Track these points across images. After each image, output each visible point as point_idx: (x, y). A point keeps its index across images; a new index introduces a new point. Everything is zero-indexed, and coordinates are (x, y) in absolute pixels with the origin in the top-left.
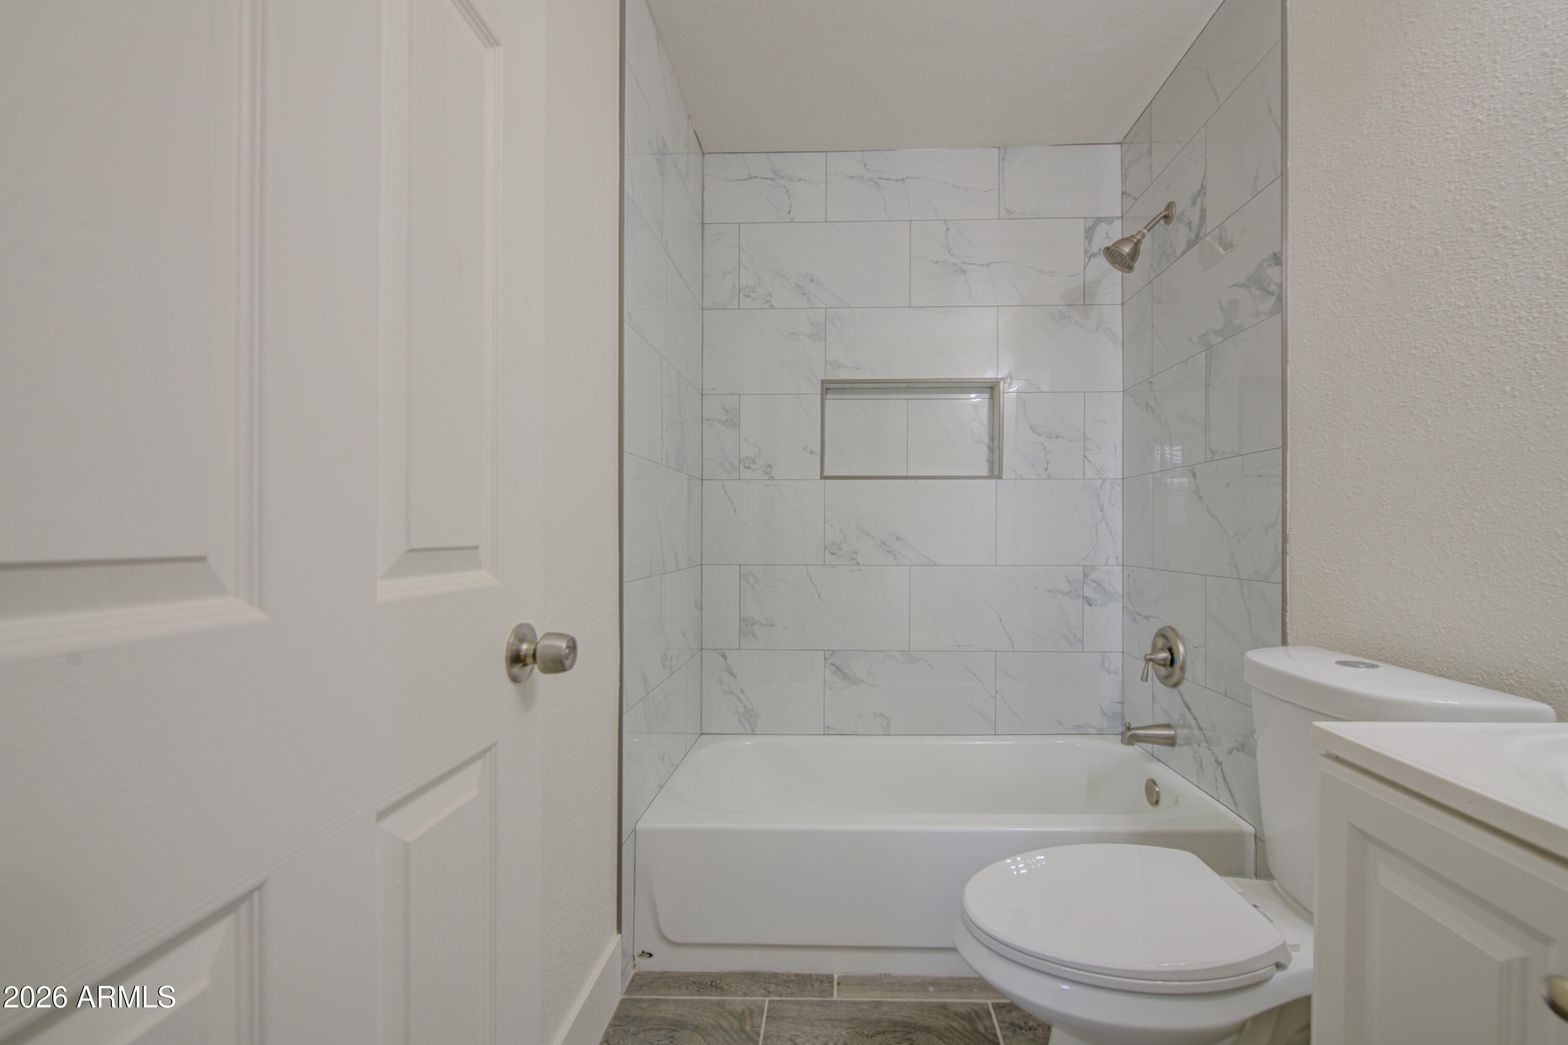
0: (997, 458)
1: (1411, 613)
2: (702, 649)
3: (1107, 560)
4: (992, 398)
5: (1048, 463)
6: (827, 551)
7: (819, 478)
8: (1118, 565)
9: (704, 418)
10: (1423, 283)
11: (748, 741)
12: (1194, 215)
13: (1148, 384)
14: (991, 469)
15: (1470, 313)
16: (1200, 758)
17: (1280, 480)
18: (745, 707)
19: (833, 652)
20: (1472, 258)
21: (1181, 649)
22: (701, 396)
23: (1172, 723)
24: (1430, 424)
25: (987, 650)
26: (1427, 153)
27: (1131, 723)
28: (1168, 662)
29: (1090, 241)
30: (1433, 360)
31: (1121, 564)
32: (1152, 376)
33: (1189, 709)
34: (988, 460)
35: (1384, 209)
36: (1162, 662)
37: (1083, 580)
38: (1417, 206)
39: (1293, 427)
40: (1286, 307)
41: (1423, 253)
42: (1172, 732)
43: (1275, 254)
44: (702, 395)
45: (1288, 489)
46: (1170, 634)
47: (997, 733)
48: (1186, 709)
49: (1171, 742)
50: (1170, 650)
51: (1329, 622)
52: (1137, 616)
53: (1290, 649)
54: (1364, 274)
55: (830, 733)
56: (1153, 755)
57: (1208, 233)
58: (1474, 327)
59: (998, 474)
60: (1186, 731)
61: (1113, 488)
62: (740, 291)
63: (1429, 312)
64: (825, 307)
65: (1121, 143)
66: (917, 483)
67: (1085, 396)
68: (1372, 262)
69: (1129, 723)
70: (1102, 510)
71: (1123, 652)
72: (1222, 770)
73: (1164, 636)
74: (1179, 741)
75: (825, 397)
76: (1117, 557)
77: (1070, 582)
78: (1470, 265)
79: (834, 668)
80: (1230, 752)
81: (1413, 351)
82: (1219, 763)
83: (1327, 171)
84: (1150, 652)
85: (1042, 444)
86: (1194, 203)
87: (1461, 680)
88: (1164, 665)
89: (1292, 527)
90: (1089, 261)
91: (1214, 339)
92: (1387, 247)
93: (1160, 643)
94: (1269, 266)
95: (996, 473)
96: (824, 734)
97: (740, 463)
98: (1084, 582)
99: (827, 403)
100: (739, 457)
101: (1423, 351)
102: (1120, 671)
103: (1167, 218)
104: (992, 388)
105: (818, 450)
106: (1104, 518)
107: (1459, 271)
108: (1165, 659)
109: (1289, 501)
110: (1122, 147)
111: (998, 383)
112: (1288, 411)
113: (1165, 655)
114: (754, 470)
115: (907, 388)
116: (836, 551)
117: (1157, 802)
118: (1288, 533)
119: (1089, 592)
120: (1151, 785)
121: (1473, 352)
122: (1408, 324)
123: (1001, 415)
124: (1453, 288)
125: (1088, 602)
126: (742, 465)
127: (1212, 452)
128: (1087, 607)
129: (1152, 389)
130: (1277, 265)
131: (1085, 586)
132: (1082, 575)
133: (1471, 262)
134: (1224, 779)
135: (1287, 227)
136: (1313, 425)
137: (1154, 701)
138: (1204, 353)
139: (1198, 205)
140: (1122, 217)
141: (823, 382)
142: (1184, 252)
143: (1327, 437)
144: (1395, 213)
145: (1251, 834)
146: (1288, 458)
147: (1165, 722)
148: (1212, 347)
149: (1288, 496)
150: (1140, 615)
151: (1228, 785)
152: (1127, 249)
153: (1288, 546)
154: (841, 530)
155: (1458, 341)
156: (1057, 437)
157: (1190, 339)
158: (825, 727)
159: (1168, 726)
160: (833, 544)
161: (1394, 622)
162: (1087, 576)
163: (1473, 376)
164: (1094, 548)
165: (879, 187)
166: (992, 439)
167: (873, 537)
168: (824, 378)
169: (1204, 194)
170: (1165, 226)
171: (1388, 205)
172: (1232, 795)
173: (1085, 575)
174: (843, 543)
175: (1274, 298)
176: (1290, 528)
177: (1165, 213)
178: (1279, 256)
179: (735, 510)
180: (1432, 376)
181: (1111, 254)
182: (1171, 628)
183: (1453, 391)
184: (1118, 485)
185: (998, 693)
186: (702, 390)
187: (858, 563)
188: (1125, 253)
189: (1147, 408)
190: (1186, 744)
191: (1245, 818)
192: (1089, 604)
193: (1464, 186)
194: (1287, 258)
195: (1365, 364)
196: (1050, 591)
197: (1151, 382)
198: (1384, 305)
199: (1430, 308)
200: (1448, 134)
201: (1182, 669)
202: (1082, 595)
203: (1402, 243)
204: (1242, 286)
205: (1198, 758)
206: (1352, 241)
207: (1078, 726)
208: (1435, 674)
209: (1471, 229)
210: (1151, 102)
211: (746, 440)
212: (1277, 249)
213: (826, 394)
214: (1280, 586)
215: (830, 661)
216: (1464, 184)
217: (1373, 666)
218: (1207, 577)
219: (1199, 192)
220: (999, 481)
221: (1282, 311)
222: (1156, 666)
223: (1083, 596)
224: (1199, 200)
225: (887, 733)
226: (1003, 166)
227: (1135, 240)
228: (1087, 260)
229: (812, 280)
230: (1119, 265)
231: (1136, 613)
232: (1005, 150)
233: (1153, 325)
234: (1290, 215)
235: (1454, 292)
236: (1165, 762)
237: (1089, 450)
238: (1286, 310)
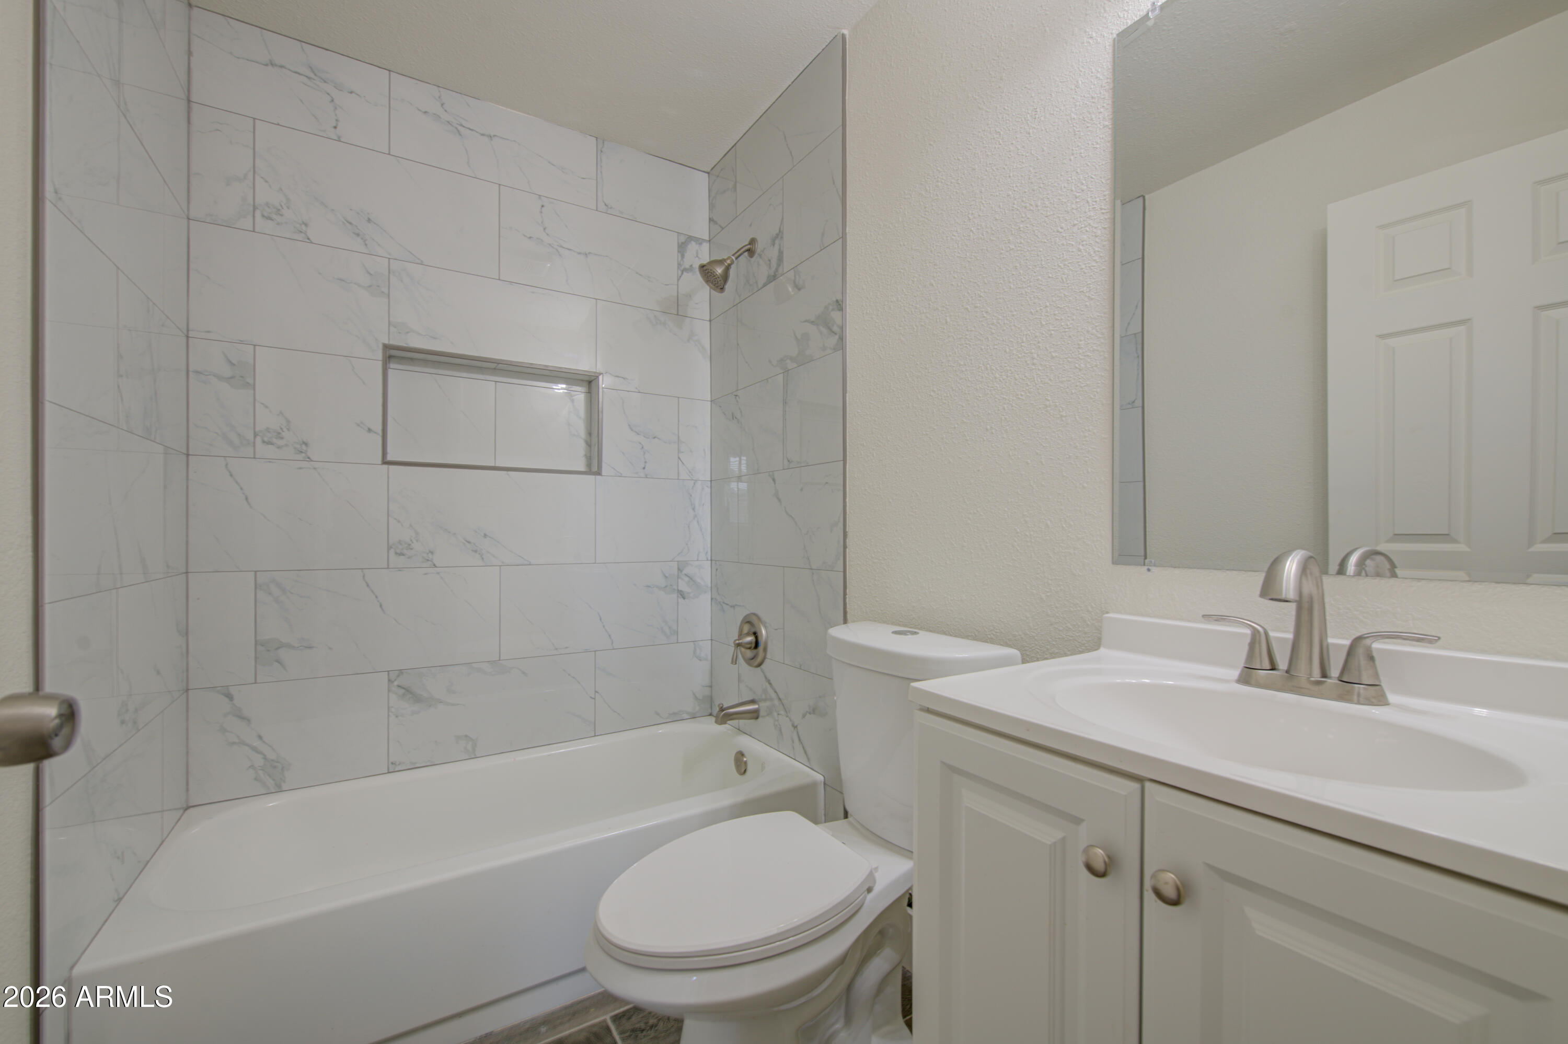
0: (596, 454)
1: (931, 590)
2: (187, 690)
3: (698, 556)
4: (589, 392)
5: (646, 462)
6: (392, 552)
7: (380, 463)
8: (708, 560)
9: (191, 369)
10: (938, 343)
11: (273, 802)
12: (773, 253)
13: (734, 397)
14: (589, 465)
15: (966, 370)
16: (780, 725)
17: (842, 488)
18: (265, 758)
19: (401, 672)
20: (967, 330)
21: (764, 632)
22: (184, 340)
23: (756, 698)
24: (942, 448)
25: (586, 651)
26: (941, 246)
27: (724, 704)
28: (753, 645)
29: (683, 256)
30: (944, 401)
31: (709, 559)
32: (737, 390)
33: (770, 684)
34: (586, 455)
35: (913, 281)
36: (749, 646)
37: (678, 575)
38: (934, 284)
39: (851, 444)
40: (846, 346)
41: (938, 320)
42: (756, 706)
43: (837, 301)
44: (188, 337)
45: (848, 495)
46: (754, 620)
47: (596, 735)
48: (767, 684)
49: (755, 715)
50: (755, 634)
51: (877, 601)
52: (725, 606)
53: (850, 625)
54: (900, 329)
55: (396, 769)
56: (739, 729)
57: (785, 272)
58: (969, 380)
59: (596, 470)
60: (768, 704)
61: (703, 489)
62: (255, 208)
63: (942, 366)
64: (389, 257)
65: (708, 173)
66: (508, 475)
67: (679, 401)
68: (905, 321)
69: (722, 704)
70: (694, 509)
71: (712, 640)
72: (797, 732)
73: (749, 622)
74: (762, 713)
75: (388, 366)
76: (707, 552)
77: (666, 577)
78: (967, 335)
79: (403, 691)
80: (804, 716)
81: (932, 394)
82: (795, 727)
83: (874, 243)
84: (737, 638)
85: (640, 443)
86: (774, 245)
87: (962, 638)
88: (750, 648)
89: (850, 524)
90: (682, 274)
91: (790, 365)
92: (915, 311)
93: (746, 628)
94: (833, 310)
95: (595, 469)
96: (389, 772)
97: (255, 435)
98: (678, 577)
99: (390, 372)
100: (254, 428)
101: (938, 394)
102: (709, 658)
103: (751, 252)
104: (590, 382)
105: (379, 428)
106: (695, 516)
107: (960, 338)
108: (750, 643)
109: (848, 504)
110: (709, 176)
111: (598, 377)
112: (847, 431)
113: (750, 639)
114: (279, 447)
115: (495, 369)
116: (405, 551)
117: (745, 771)
118: (847, 530)
119: (683, 586)
120: (740, 755)
121: (969, 399)
122: (929, 373)
123: (600, 410)
124: (956, 350)
125: (682, 595)
126: (259, 439)
127: (789, 461)
128: (681, 600)
129: (737, 401)
130: (840, 310)
131: (680, 580)
132: (677, 569)
133: (967, 333)
134: (800, 740)
135: (846, 281)
136: (865, 444)
137: (739, 681)
138: (781, 376)
139: (777, 247)
140: (710, 241)
141: (386, 347)
142: (765, 285)
143: (875, 455)
144: (920, 286)
145: (821, 782)
146: (847, 470)
147: (750, 698)
148: (788, 371)
149: (847, 500)
150: (727, 604)
151: (802, 745)
152: (719, 270)
153: (847, 541)
154: (411, 526)
155: (960, 389)
156: (654, 438)
157: (770, 362)
158: (390, 763)
159: (753, 702)
160: (400, 542)
161: (920, 598)
162: (681, 571)
163: (969, 416)
164: (687, 544)
165: (460, 135)
166: (590, 434)
167: (455, 534)
168: (386, 342)
169: (782, 238)
170: (749, 258)
171: (916, 279)
172: (806, 752)
173: (679, 570)
174: (414, 541)
175: (837, 337)
176: (849, 526)
177: (749, 246)
178: (841, 303)
179: (247, 499)
180: (943, 413)
181: (706, 271)
182: (755, 614)
183: (956, 426)
184: (707, 486)
185: (598, 692)
186: (188, 330)
187: (434, 565)
188: (718, 273)
189: (733, 419)
190: (768, 715)
191: (816, 770)
192: (683, 597)
193: (963, 277)
194: (846, 306)
195: (901, 400)
196: (648, 586)
197: (736, 396)
198: (913, 356)
199: (942, 363)
200: (953, 235)
201: (765, 650)
202: (676, 588)
203: (925, 311)
204: (812, 323)
205: (778, 726)
206: (891, 302)
207: (674, 714)
208: (946, 634)
209: (967, 309)
210: (736, 144)
211: (266, 407)
212: (839, 297)
213: (389, 363)
214: (842, 574)
215: (396, 683)
216: (963, 275)
217: (916, 633)
218: (785, 568)
219: (777, 235)
220: (598, 477)
221: (843, 349)
222: (743, 649)
223: (678, 590)
224: (777, 242)
225: (473, 757)
226: (601, 159)
227: (726, 264)
228: (680, 273)
229: (369, 220)
230: (712, 283)
231: (724, 603)
232: (603, 142)
233: (738, 344)
234: (848, 272)
235: (957, 353)
236: (749, 734)
237: (682, 452)
238: (846, 349)
